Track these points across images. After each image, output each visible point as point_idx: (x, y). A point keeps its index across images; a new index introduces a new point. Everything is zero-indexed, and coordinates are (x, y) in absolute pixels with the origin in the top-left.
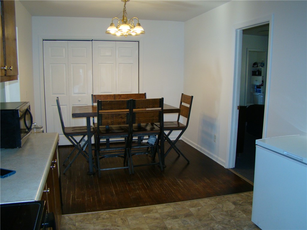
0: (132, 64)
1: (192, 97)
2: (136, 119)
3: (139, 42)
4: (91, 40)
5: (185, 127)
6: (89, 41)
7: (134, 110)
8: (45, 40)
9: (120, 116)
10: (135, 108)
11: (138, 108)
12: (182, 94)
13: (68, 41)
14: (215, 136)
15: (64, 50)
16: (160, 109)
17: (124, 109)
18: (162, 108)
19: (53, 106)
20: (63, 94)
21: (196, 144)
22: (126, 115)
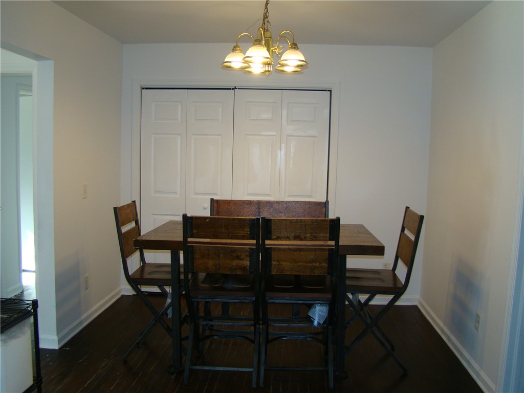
0: (315, 137)
1: (422, 217)
2: (274, 263)
3: (331, 91)
4: (233, 89)
5: (400, 288)
6: (230, 89)
7: (267, 242)
8: (146, 88)
9: (235, 254)
10: (270, 239)
11: (278, 238)
12: (407, 208)
13: (188, 90)
14: (478, 316)
15: (180, 106)
16: (333, 243)
17: (243, 238)
18: (337, 241)
19: (155, 216)
20: (176, 193)
21: (441, 324)
22: (248, 254)
